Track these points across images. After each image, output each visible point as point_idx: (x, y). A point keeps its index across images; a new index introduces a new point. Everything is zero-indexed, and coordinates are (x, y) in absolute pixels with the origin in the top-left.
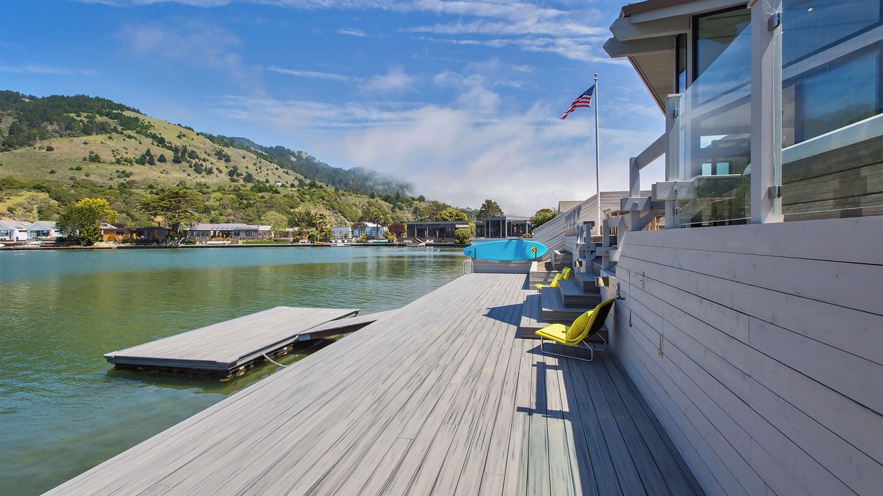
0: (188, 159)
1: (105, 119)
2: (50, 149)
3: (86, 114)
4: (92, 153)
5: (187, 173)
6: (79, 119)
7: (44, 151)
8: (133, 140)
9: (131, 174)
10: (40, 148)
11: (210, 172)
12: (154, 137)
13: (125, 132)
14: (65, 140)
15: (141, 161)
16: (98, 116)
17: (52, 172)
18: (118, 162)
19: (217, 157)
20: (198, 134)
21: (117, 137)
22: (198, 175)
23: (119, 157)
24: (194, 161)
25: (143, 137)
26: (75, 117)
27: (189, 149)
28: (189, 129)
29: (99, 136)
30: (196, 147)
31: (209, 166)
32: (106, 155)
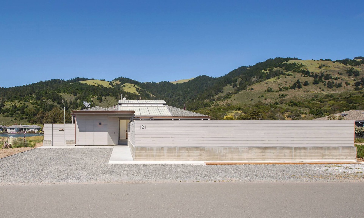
0: (323, 80)
1: (278, 68)
2: (252, 89)
3: (269, 69)
4: (269, 88)
5: (322, 89)
6: (266, 72)
7: (250, 91)
8: (290, 76)
9: (286, 95)
10: (249, 90)
11: (339, 86)
12: (303, 72)
13: (286, 73)
14: (258, 84)
15: (293, 88)
16: (274, 68)
17: (252, 100)
18: (281, 90)
19: (348, 74)
20: (334, 62)
21: (282, 77)
22: (330, 89)
23: (281, 87)
24: (327, 81)
25: (296, 73)
26: (264, 72)
27: (325, 74)
28: (329, 60)
29: (274, 78)
30: (330, 71)
31: (338, 82)
32: (275, 88)
